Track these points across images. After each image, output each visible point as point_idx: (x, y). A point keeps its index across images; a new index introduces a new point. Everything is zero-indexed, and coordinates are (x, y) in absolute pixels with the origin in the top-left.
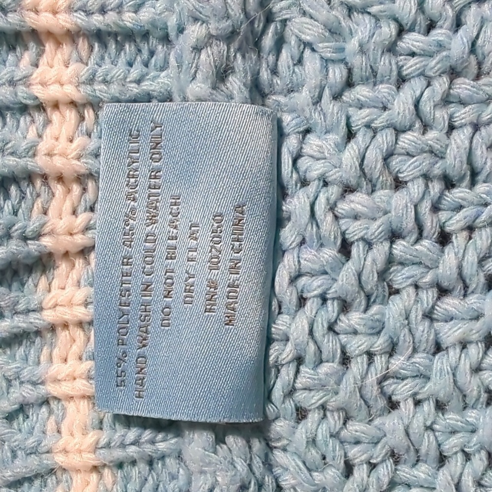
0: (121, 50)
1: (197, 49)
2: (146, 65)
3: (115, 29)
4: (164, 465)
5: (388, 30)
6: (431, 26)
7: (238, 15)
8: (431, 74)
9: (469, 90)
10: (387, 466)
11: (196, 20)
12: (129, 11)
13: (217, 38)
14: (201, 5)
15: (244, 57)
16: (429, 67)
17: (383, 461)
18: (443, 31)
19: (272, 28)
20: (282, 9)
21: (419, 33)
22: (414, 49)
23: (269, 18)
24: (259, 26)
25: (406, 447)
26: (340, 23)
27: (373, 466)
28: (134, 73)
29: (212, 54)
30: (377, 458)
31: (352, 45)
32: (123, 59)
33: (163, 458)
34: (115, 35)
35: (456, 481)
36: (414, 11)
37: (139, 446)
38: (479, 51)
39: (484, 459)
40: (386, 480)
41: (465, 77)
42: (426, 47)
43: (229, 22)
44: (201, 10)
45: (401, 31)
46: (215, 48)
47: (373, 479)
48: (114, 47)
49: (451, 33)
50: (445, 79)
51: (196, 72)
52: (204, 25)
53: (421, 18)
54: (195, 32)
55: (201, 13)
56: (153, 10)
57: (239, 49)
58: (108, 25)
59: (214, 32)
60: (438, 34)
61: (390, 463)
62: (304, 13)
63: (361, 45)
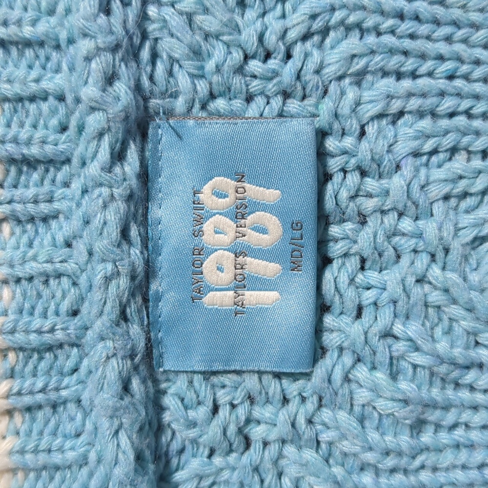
0: (23, 56)
1: (88, 59)
2: (44, 68)
3: (15, 39)
4: (65, 408)
5: (237, 56)
6: (268, 56)
7: (120, 32)
8: (269, 93)
9: (296, 108)
10: (245, 407)
11: (85, 35)
12: (27, 25)
13: (104, 50)
14: (89, 24)
15: (126, 66)
16: (267, 89)
17: (242, 402)
18: (277, 61)
19: (147, 45)
20: (154, 30)
21: (259, 60)
22: (256, 73)
23: (144, 36)
24: (137, 41)
25: (259, 390)
26: (201, 47)
27: (233, 406)
28: (34, 74)
29: (101, 63)
30: (238, 399)
31: (210, 65)
32: (24, 63)
33: (65, 403)
34: (16, 44)
35: (292, 419)
36: (256, 44)
37: (45, 393)
38: (303, 79)
39: (315, 402)
40: (243, 418)
41: (294, 98)
42: (265, 73)
43: (113, 37)
44: (90, 28)
45: (246, 58)
46: (103, 57)
47: (233, 417)
48: (16, 53)
49: (282, 64)
50: (279, 99)
51: (88, 77)
52: (93, 39)
53: (261, 50)
54: (85, 46)
55: (90, 30)
56: (48, 25)
57: (122, 60)
58: (10, 36)
59: (101, 45)
60: (273, 63)
61: (247, 404)
62: (172, 35)
63: (217, 66)
